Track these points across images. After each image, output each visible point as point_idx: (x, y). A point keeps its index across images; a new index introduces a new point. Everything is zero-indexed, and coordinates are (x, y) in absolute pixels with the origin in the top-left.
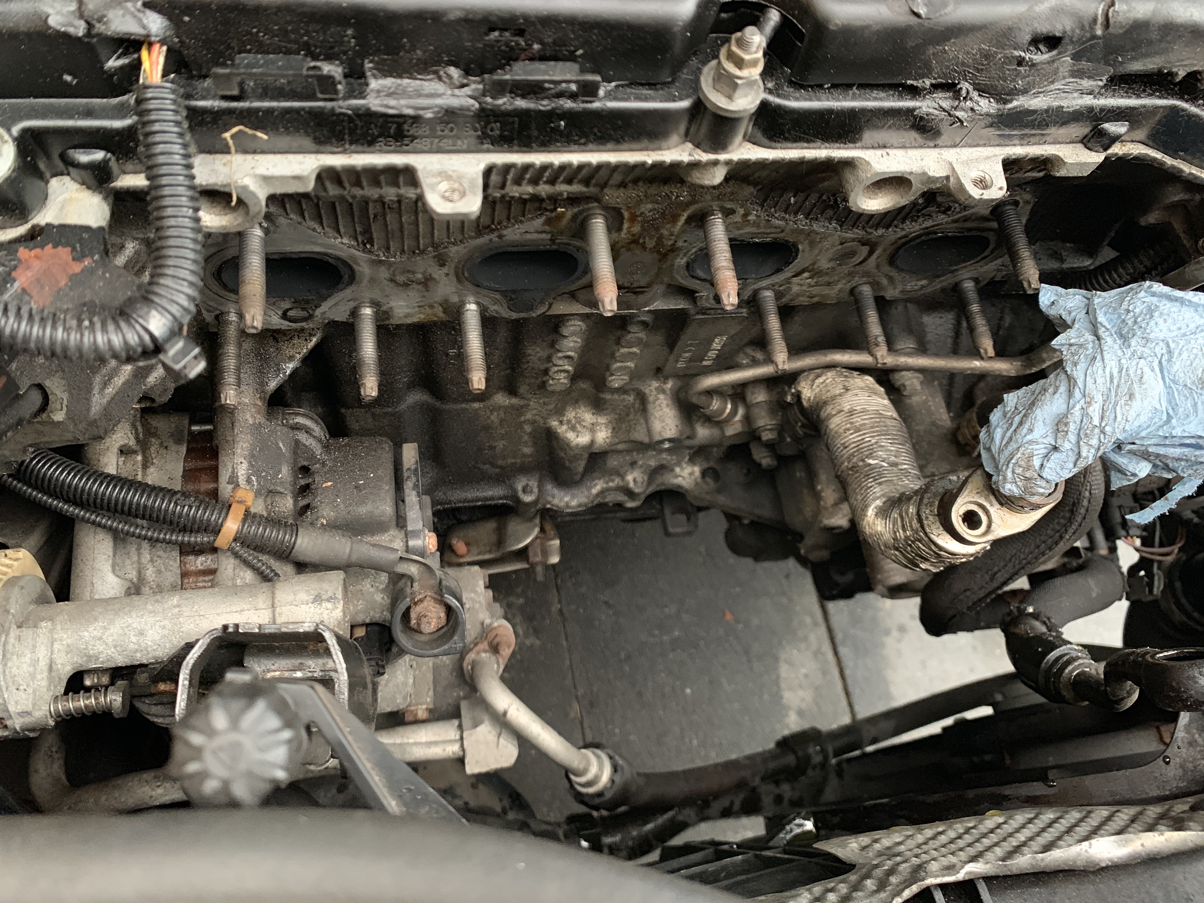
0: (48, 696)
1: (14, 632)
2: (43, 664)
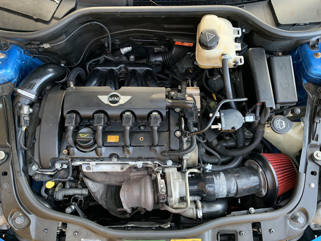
0: (62, 198)
1: (59, 192)
2: (62, 195)
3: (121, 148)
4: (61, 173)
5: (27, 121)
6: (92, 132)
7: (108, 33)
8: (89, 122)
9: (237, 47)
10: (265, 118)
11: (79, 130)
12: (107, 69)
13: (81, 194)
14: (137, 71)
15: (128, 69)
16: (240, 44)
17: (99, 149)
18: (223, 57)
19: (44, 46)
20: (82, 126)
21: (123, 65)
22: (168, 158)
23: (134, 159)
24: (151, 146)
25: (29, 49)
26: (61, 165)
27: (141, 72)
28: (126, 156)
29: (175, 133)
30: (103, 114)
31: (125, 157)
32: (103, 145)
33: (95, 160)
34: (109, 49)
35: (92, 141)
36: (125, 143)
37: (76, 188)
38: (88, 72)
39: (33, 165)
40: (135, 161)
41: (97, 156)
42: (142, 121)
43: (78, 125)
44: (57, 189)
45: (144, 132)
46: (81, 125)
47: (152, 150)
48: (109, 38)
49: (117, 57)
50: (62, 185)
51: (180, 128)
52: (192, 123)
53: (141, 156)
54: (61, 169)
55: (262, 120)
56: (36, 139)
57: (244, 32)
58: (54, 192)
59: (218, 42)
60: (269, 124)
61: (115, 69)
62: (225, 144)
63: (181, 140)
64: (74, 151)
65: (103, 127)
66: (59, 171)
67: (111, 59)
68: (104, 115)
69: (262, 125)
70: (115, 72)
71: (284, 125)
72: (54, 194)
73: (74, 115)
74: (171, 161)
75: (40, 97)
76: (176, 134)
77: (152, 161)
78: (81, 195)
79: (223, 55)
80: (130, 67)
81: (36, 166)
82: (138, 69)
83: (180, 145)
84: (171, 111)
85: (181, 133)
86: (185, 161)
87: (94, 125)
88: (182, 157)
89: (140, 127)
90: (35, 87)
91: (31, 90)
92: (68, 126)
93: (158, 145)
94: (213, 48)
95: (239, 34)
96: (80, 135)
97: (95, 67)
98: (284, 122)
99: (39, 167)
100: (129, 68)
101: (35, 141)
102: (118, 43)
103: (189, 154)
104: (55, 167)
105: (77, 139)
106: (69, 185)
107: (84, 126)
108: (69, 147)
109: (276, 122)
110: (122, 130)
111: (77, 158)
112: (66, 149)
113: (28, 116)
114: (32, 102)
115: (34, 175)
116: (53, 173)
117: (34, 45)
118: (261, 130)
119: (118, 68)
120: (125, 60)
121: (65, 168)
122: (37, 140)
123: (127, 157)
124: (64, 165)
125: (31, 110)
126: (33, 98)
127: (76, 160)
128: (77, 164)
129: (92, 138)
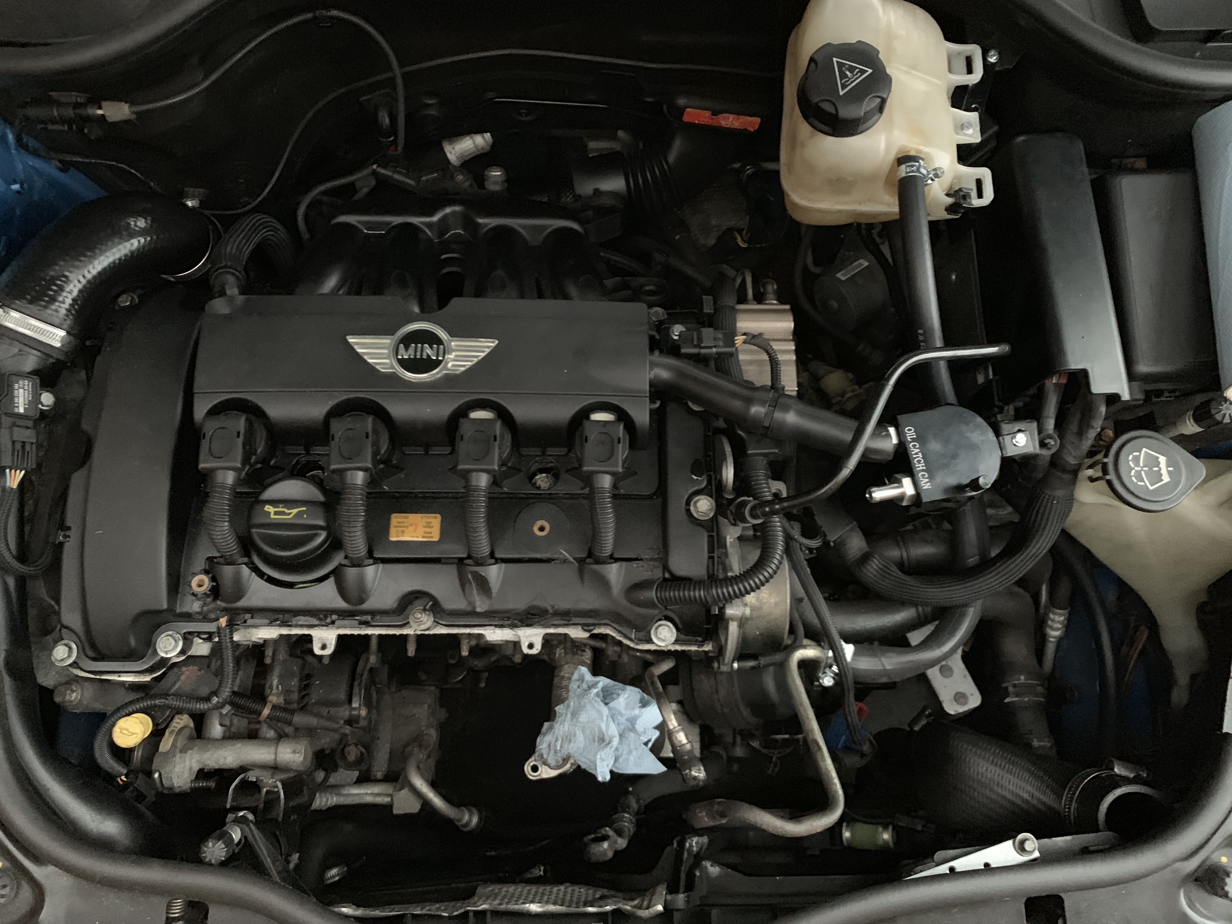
0: (189, 781)
1: (178, 755)
2: (188, 768)
3: (452, 570)
4: (183, 677)
5: (28, 448)
6: (321, 498)
7: (390, 68)
8: (308, 453)
9: (961, 127)
10: (1081, 440)
11: (265, 487)
12: (388, 224)
13: (272, 763)
14: (519, 233)
15: (480, 224)
16: (973, 117)
17: (351, 573)
18: (903, 171)
19: (107, 114)
20: (279, 469)
21: (457, 208)
22: (655, 612)
23: (509, 618)
24: (585, 559)
25: (40, 126)
26: (181, 644)
27: (535, 240)
28: (471, 604)
29: (688, 503)
30: (370, 420)
31: (469, 609)
32: (370, 554)
33: (333, 622)
34: (395, 140)
35: (323, 535)
36: (469, 547)
37: (252, 735)
38: (306, 236)
39: (56, 642)
40: (513, 626)
41: (341, 604)
42: (544, 453)
43: (259, 466)
44: (166, 744)
45: (549, 498)
46: (273, 467)
47: (586, 577)
48: (395, 88)
49: (432, 173)
50: (192, 725)
51: (709, 482)
52: (762, 462)
53: (538, 603)
54: (183, 658)
55: (1065, 451)
56: (69, 528)
57: (993, 64)
58: (154, 755)
59: (883, 101)
60: (1099, 467)
61: (422, 223)
62: (895, 553)
63: (714, 534)
64: (237, 579)
65: (371, 476)
66: (176, 670)
67: (403, 182)
68: (374, 420)
69: (1064, 471)
70: (421, 236)
71: (1164, 471)
72: (153, 768)
73: (241, 423)
74: (671, 625)
75: (88, 343)
76: (692, 509)
77: (585, 627)
78: (275, 768)
79: (904, 159)
80: (488, 215)
81: (70, 648)
82: (521, 226)
83: (711, 558)
84: (671, 407)
85: (716, 502)
86: (733, 627)
87: (329, 465)
88: (722, 610)
89: (535, 475)
90: (64, 294)
91: (46, 307)
92: (213, 470)
93: (616, 556)
94: (861, 128)
95: (970, 71)
96: (269, 508)
97: (334, 217)
98: (1162, 460)
99: (82, 650)
100: (480, 221)
101: (65, 536)
102: (433, 112)
103: (750, 598)
104: (155, 652)
105: (254, 530)
106: (221, 725)
107: (283, 469)
108: (218, 563)
109: (1131, 457)
110: (456, 486)
111: (253, 611)
112: (206, 572)
113: (30, 423)
114: (51, 360)
115: (61, 684)
116: (147, 678)
117: (59, 104)
118: (1060, 493)
119: (435, 218)
120: (467, 184)
121: (199, 653)
122: (74, 533)
123: (479, 610)
124: (197, 641)
125: (47, 399)
126: (58, 345)
127: (250, 622)
128: (254, 639)
129: (321, 523)
